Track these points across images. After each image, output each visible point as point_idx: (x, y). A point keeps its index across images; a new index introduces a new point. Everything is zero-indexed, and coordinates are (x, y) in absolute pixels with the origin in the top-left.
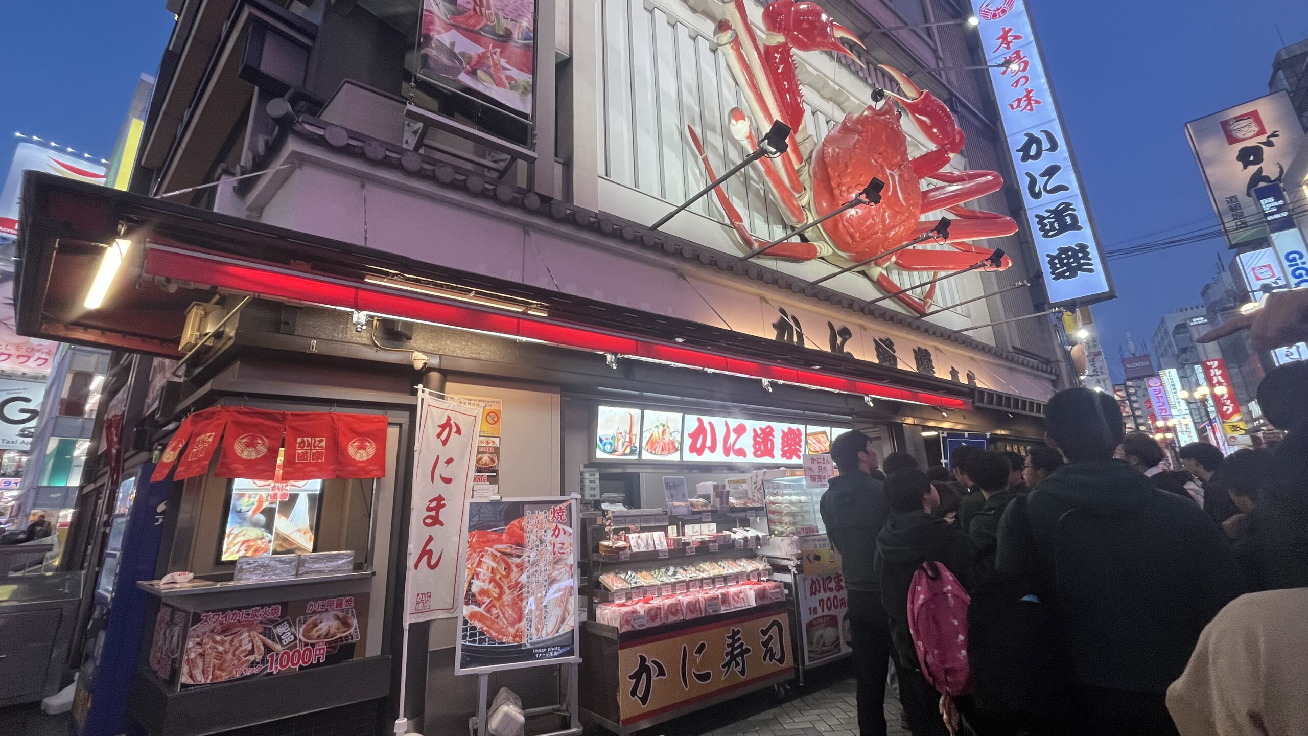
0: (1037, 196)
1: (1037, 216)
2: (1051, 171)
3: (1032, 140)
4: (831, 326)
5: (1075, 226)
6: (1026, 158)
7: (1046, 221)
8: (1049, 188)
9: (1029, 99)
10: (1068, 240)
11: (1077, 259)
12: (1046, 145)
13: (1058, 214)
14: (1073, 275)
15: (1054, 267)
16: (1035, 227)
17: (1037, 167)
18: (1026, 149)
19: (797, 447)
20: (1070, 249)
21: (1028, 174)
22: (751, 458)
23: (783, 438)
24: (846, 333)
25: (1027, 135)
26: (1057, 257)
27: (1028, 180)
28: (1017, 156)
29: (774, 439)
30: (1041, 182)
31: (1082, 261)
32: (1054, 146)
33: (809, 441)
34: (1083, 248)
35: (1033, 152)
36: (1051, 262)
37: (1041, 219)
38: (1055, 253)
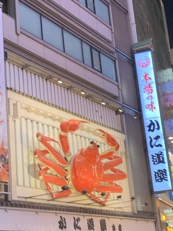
0: (152, 147)
1: (152, 155)
2: (157, 138)
3: (152, 123)
4: (74, 218)
5: (163, 162)
6: (150, 130)
7: (154, 158)
8: (156, 145)
9: (152, 106)
10: (160, 167)
11: (163, 175)
12: (156, 127)
13: (158, 155)
14: (162, 181)
15: (156, 177)
16: (151, 160)
17: (153, 135)
18: (150, 126)
20: (161, 171)
21: (150, 137)
24: (78, 220)
25: (151, 121)
26: (157, 173)
27: (150, 139)
28: (147, 129)
30: (154, 141)
31: (165, 176)
32: (158, 129)
34: (165, 170)
35: (152, 128)
36: (155, 175)
37: (153, 156)
38: (157, 171)
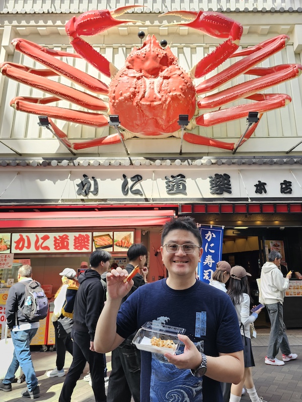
19: (86, 243)
22: (52, 250)
23: (75, 240)
24: (138, 178)
29: (69, 241)
33: (96, 240)
